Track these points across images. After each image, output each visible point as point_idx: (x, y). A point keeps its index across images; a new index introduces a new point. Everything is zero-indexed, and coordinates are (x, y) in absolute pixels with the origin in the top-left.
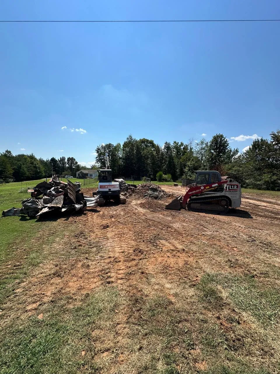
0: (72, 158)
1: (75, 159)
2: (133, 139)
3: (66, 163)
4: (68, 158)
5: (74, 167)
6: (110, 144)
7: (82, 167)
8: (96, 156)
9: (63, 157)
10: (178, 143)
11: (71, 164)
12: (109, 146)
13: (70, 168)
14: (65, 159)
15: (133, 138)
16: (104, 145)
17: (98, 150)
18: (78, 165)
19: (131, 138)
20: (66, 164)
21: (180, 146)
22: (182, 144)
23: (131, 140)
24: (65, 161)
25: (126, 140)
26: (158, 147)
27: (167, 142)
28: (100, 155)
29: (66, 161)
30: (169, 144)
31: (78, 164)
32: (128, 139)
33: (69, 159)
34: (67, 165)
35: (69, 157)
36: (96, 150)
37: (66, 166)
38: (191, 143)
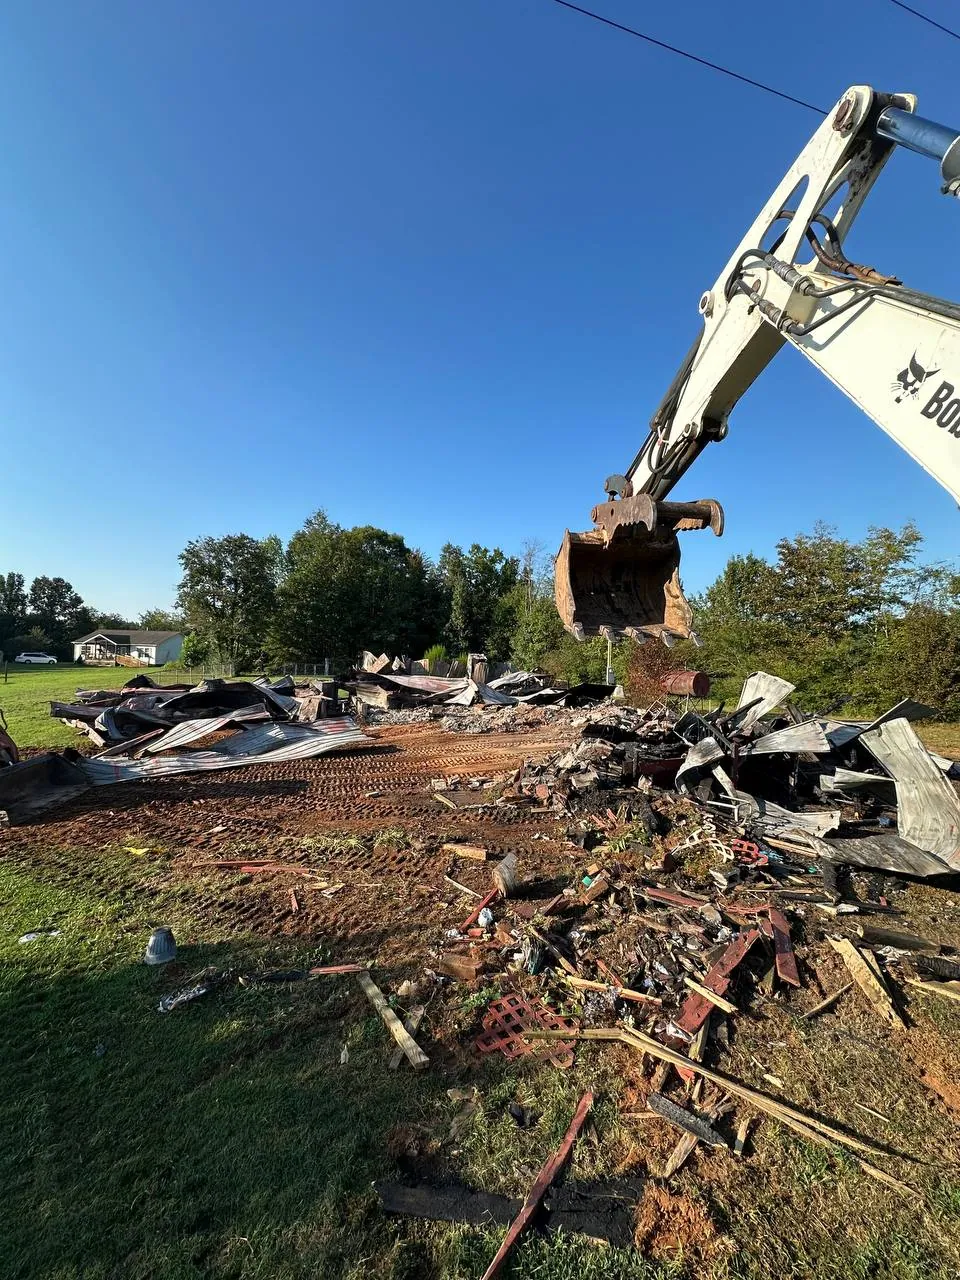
0: (58, 580)
1: (69, 587)
2: (329, 526)
3: (27, 601)
4: (37, 581)
5: (62, 618)
6: (243, 537)
7: (103, 619)
8: (181, 582)
9: (11, 576)
10: (486, 551)
11: (51, 604)
12: (237, 545)
13: (45, 620)
14: (21, 583)
15: (332, 520)
16: (219, 537)
17: (191, 557)
18: (85, 610)
19: (322, 522)
20: (24, 604)
21: (493, 561)
22: (499, 554)
23: (324, 529)
24: (19, 589)
25: (302, 528)
26: (418, 560)
27: (449, 546)
28: (194, 578)
29: (26, 590)
30: (457, 552)
31: (84, 605)
32: (309, 522)
33: (40, 584)
34: (30, 610)
35: (44, 578)
36: (182, 557)
37: (23, 611)
38: (530, 555)
